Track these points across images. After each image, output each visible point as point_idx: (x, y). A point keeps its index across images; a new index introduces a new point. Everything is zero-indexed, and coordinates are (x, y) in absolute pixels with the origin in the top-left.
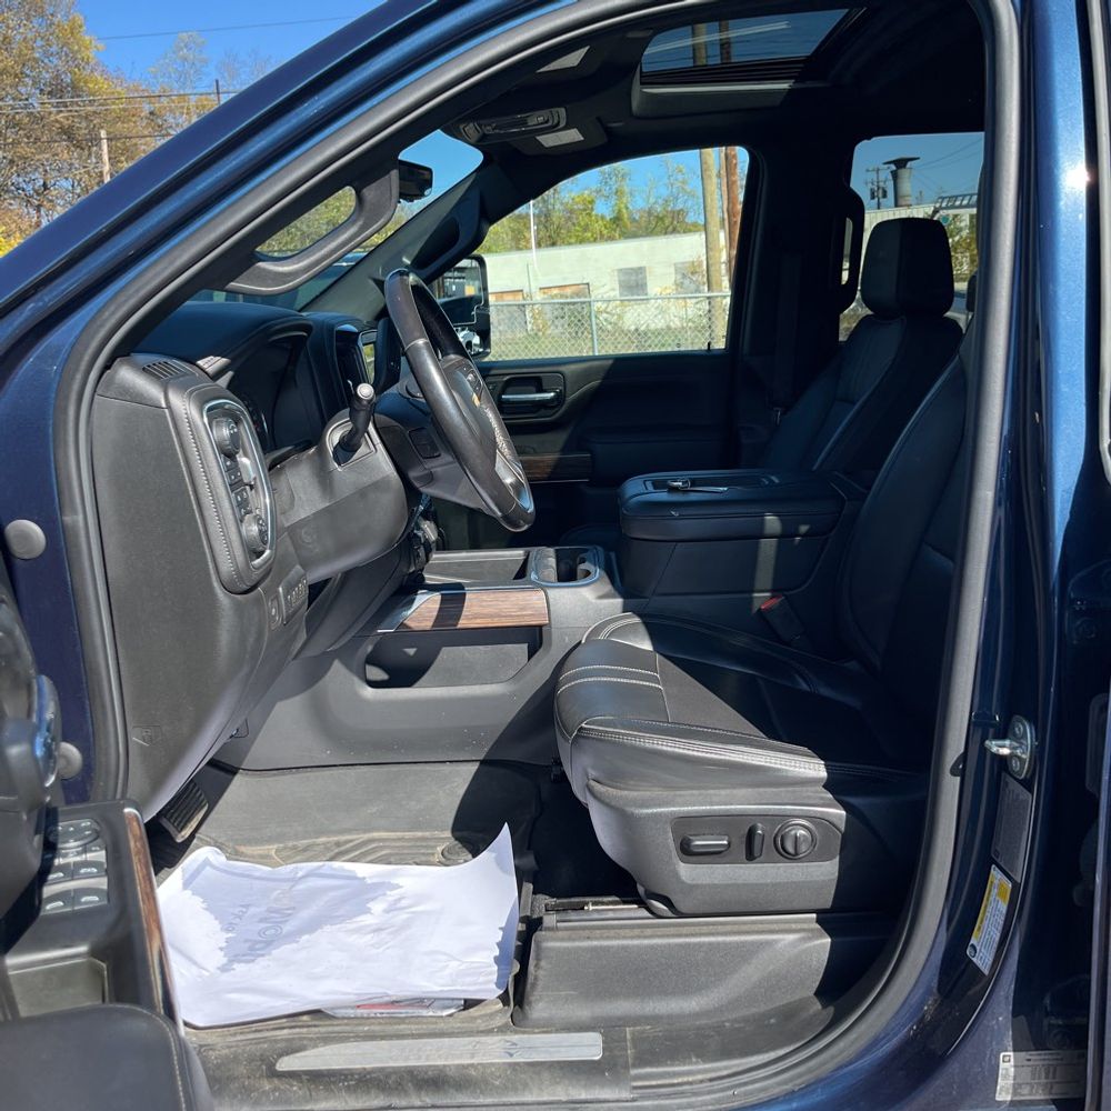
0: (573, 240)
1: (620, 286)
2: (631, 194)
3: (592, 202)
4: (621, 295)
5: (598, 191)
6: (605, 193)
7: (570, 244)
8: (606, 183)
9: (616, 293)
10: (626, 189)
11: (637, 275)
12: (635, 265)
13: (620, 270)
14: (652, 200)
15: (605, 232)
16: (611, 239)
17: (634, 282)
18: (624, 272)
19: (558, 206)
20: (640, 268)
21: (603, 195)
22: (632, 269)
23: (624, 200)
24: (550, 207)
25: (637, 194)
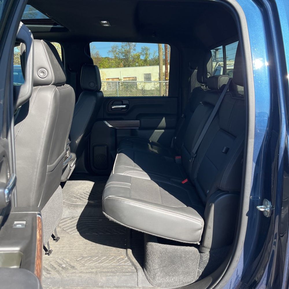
0: (134, 66)
1: (144, 78)
2: (149, 55)
3: (139, 56)
4: (144, 81)
5: (141, 53)
6: (143, 54)
7: (133, 66)
8: (143, 51)
9: (143, 80)
10: (148, 53)
11: (149, 75)
12: (148, 73)
13: (144, 74)
14: (155, 56)
15: (142, 64)
16: (144, 66)
17: (148, 78)
18: (146, 74)
19: (130, 57)
20: (150, 74)
21: (142, 54)
22: (147, 74)
23: (148, 56)
24: (128, 57)
25: (151, 54)
